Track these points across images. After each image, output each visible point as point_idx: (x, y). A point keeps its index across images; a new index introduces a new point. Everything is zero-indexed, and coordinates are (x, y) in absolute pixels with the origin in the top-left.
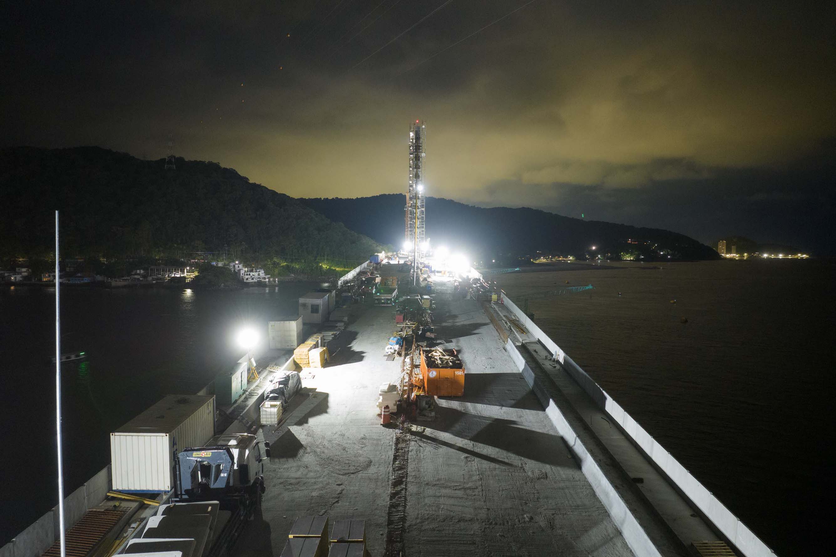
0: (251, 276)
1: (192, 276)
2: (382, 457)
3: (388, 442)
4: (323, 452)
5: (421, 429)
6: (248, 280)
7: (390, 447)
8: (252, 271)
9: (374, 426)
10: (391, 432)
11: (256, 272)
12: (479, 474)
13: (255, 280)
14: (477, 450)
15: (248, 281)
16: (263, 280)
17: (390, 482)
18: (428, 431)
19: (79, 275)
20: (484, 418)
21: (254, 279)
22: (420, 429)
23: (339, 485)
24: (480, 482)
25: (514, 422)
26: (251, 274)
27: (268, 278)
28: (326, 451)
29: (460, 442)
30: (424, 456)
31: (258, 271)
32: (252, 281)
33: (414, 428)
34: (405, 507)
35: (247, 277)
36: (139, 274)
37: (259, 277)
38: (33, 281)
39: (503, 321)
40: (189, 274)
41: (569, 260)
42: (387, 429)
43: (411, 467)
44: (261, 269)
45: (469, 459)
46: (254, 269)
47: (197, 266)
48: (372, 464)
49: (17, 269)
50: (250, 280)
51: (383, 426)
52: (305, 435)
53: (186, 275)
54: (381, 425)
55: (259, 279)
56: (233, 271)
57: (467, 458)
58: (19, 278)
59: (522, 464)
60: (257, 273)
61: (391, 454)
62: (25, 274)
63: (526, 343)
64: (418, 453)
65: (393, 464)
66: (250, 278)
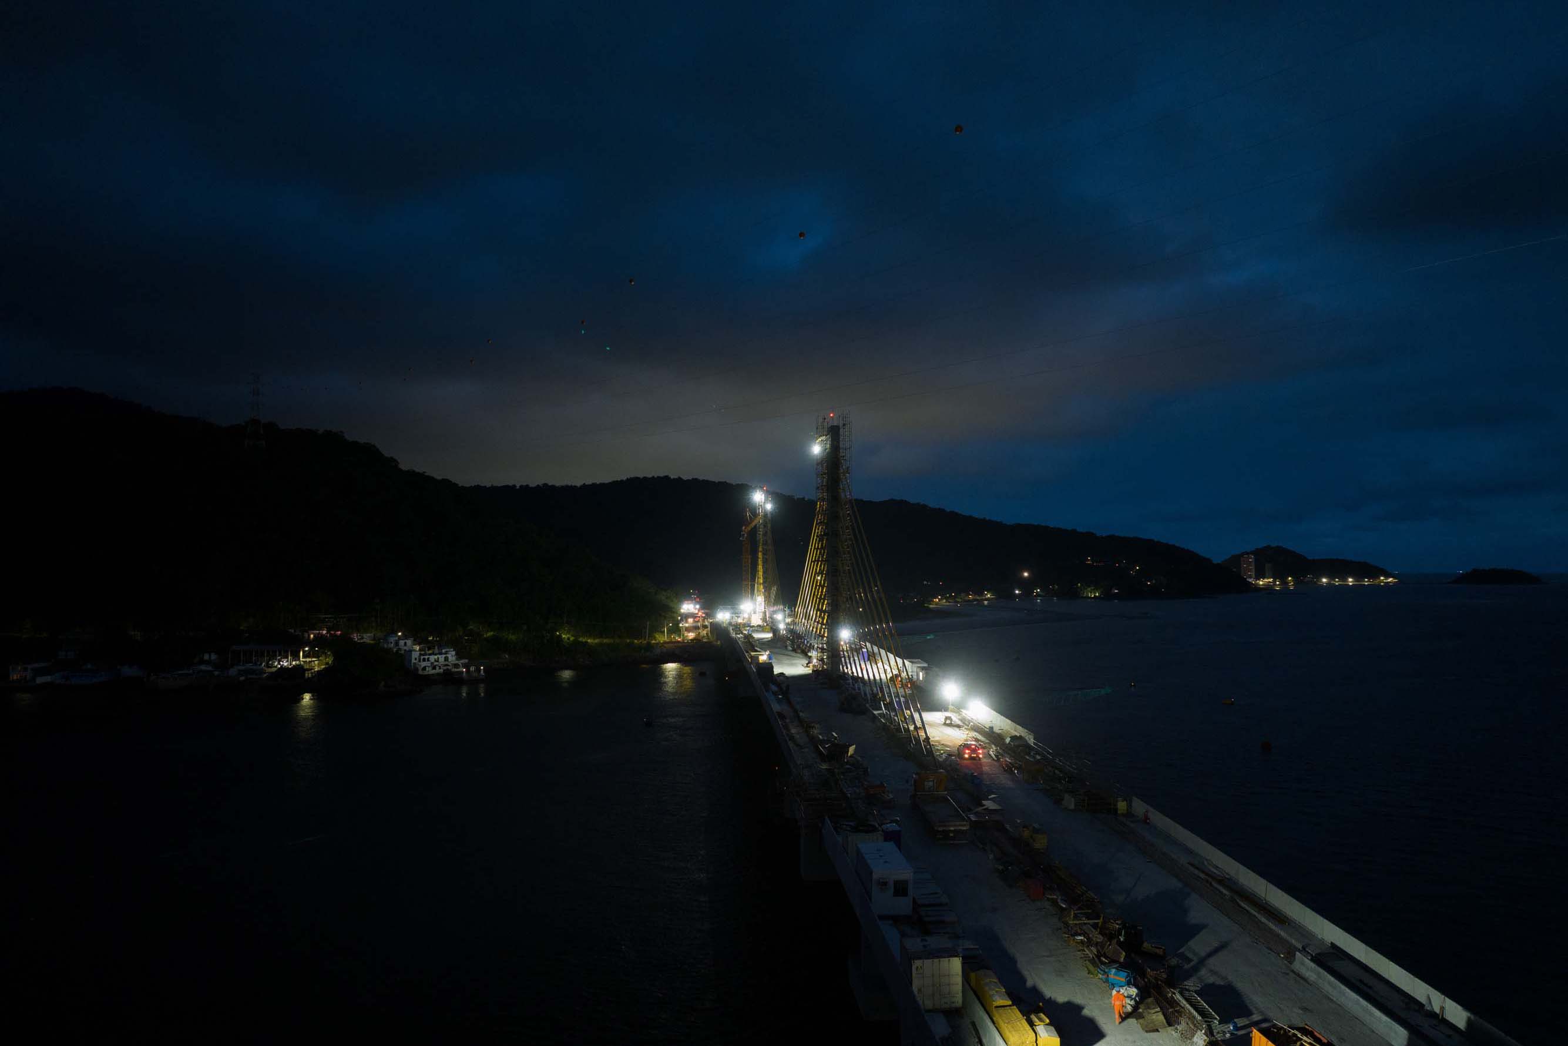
0: (432, 663)
1: (313, 664)
6: (425, 670)
8: (432, 652)
11: (441, 654)
13: (438, 671)
15: (426, 673)
16: (456, 670)
19: (88, 666)
21: (437, 668)
26: (432, 658)
27: (466, 665)
31: (443, 651)
32: (434, 672)
35: (423, 664)
37: (447, 663)
40: (308, 659)
44: (450, 648)
46: (436, 648)
47: (324, 643)
50: (430, 671)
53: (302, 663)
55: (445, 668)
56: (395, 654)
60: (443, 656)
66: (429, 667)
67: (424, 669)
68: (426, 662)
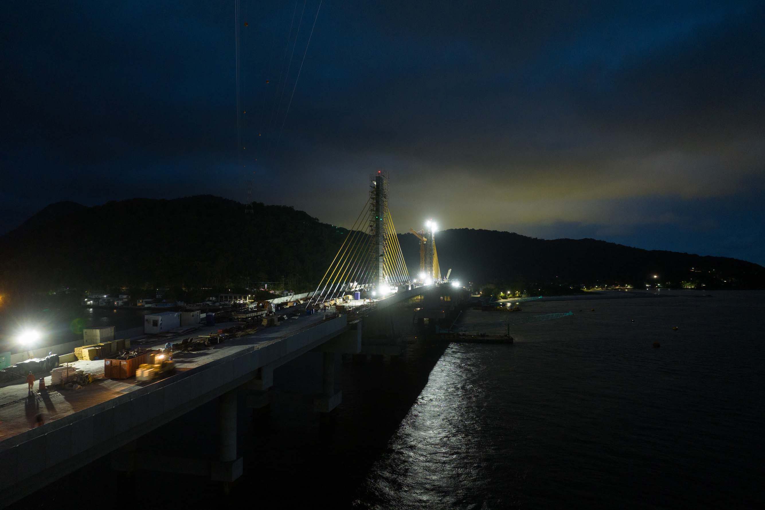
36: (211, 301)
38: (130, 305)
40: (250, 301)
41: (626, 289)
49: (120, 296)
58: (120, 303)
62: (126, 300)
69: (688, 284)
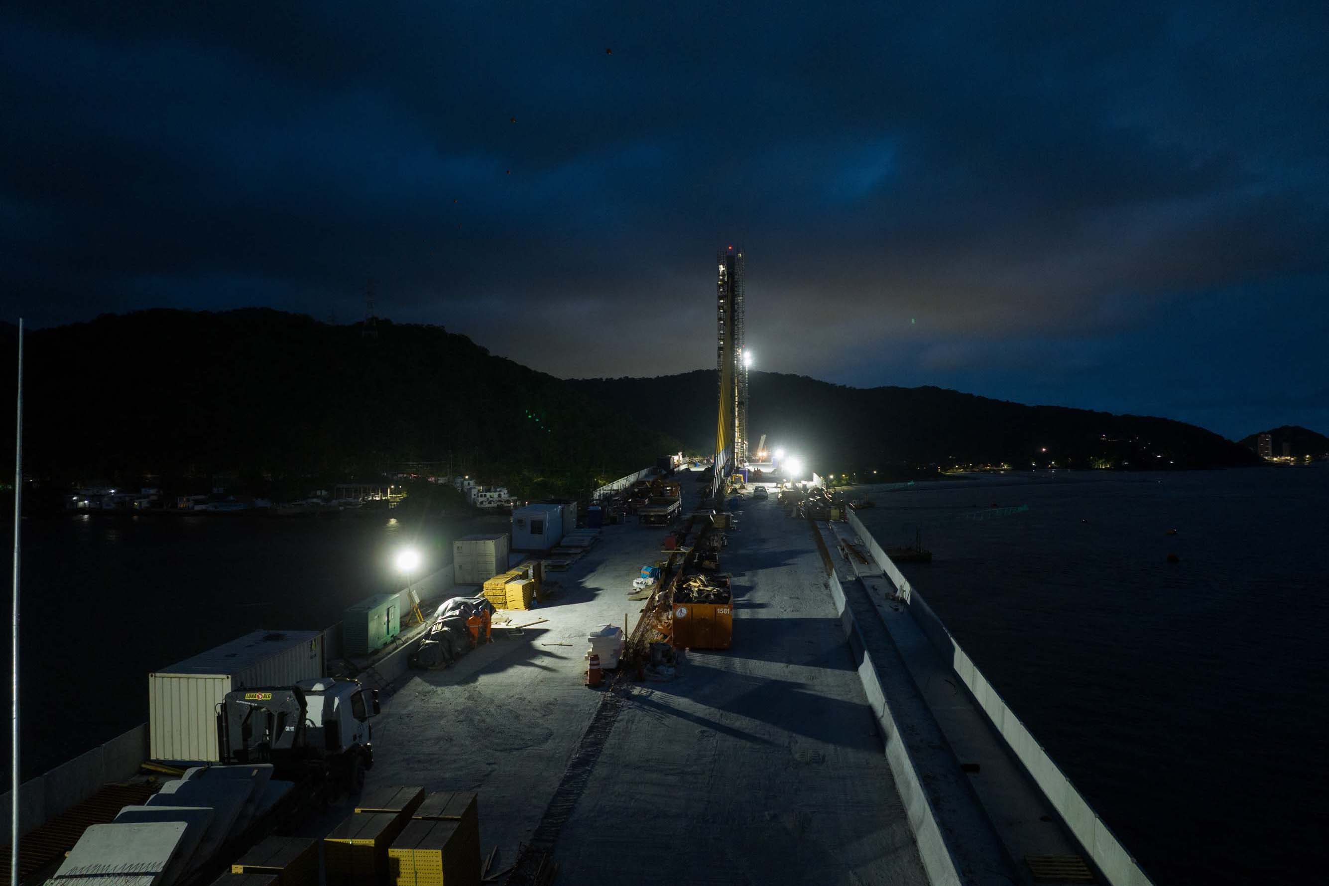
0: (488, 499)
1: (398, 500)
2: (572, 728)
3: (588, 708)
4: (484, 721)
5: (647, 692)
7: (589, 715)
8: (489, 491)
9: (576, 687)
10: (599, 694)
11: (495, 492)
12: (714, 755)
13: (493, 505)
14: (726, 722)
15: (482, 506)
16: (506, 505)
17: (570, 763)
18: (657, 695)
19: (232, 498)
20: (756, 679)
21: (492, 503)
22: (644, 692)
23: (489, 764)
24: (713, 765)
25: (801, 686)
26: (488, 494)
27: (515, 502)
28: (488, 720)
29: (700, 710)
30: (636, 729)
31: (498, 490)
32: (489, 505)
33: (636, 691)
34: (579, 795)
35: (481, 499)
36: (318, 497)
37: (500, 499)
38: (165, 507)
39: (839, 547)
40: (394, 496)
41: (1003, 470)
42: (594, 692)
43: (611, 741)
44: (504, 487)
45: (705, 734)
46: (492, 488)
47: (407, 483)
48: (552, 737)
49: (143, 491)
50: (486, 505)
51: (589, 688)
52: (466, 699)
53: (389, 498)
54: (586, 685)
55: (499, 503)
56: (460, 491)
57: (703, 732)
58: (145, 503)
59: (789, 743)
60: (498, 493)
61: (587, 724)
62: (155, 498)
63: (863, 577)
64: (630, 724)
65: (584, 738)
66: (485, 502)
67: (482, 503)
68: (483, 498)
69: (1101, 461)
